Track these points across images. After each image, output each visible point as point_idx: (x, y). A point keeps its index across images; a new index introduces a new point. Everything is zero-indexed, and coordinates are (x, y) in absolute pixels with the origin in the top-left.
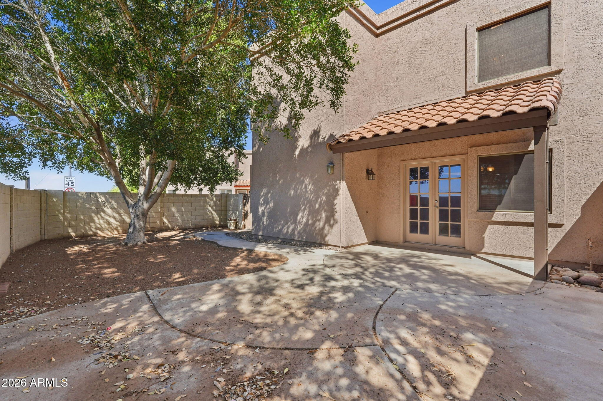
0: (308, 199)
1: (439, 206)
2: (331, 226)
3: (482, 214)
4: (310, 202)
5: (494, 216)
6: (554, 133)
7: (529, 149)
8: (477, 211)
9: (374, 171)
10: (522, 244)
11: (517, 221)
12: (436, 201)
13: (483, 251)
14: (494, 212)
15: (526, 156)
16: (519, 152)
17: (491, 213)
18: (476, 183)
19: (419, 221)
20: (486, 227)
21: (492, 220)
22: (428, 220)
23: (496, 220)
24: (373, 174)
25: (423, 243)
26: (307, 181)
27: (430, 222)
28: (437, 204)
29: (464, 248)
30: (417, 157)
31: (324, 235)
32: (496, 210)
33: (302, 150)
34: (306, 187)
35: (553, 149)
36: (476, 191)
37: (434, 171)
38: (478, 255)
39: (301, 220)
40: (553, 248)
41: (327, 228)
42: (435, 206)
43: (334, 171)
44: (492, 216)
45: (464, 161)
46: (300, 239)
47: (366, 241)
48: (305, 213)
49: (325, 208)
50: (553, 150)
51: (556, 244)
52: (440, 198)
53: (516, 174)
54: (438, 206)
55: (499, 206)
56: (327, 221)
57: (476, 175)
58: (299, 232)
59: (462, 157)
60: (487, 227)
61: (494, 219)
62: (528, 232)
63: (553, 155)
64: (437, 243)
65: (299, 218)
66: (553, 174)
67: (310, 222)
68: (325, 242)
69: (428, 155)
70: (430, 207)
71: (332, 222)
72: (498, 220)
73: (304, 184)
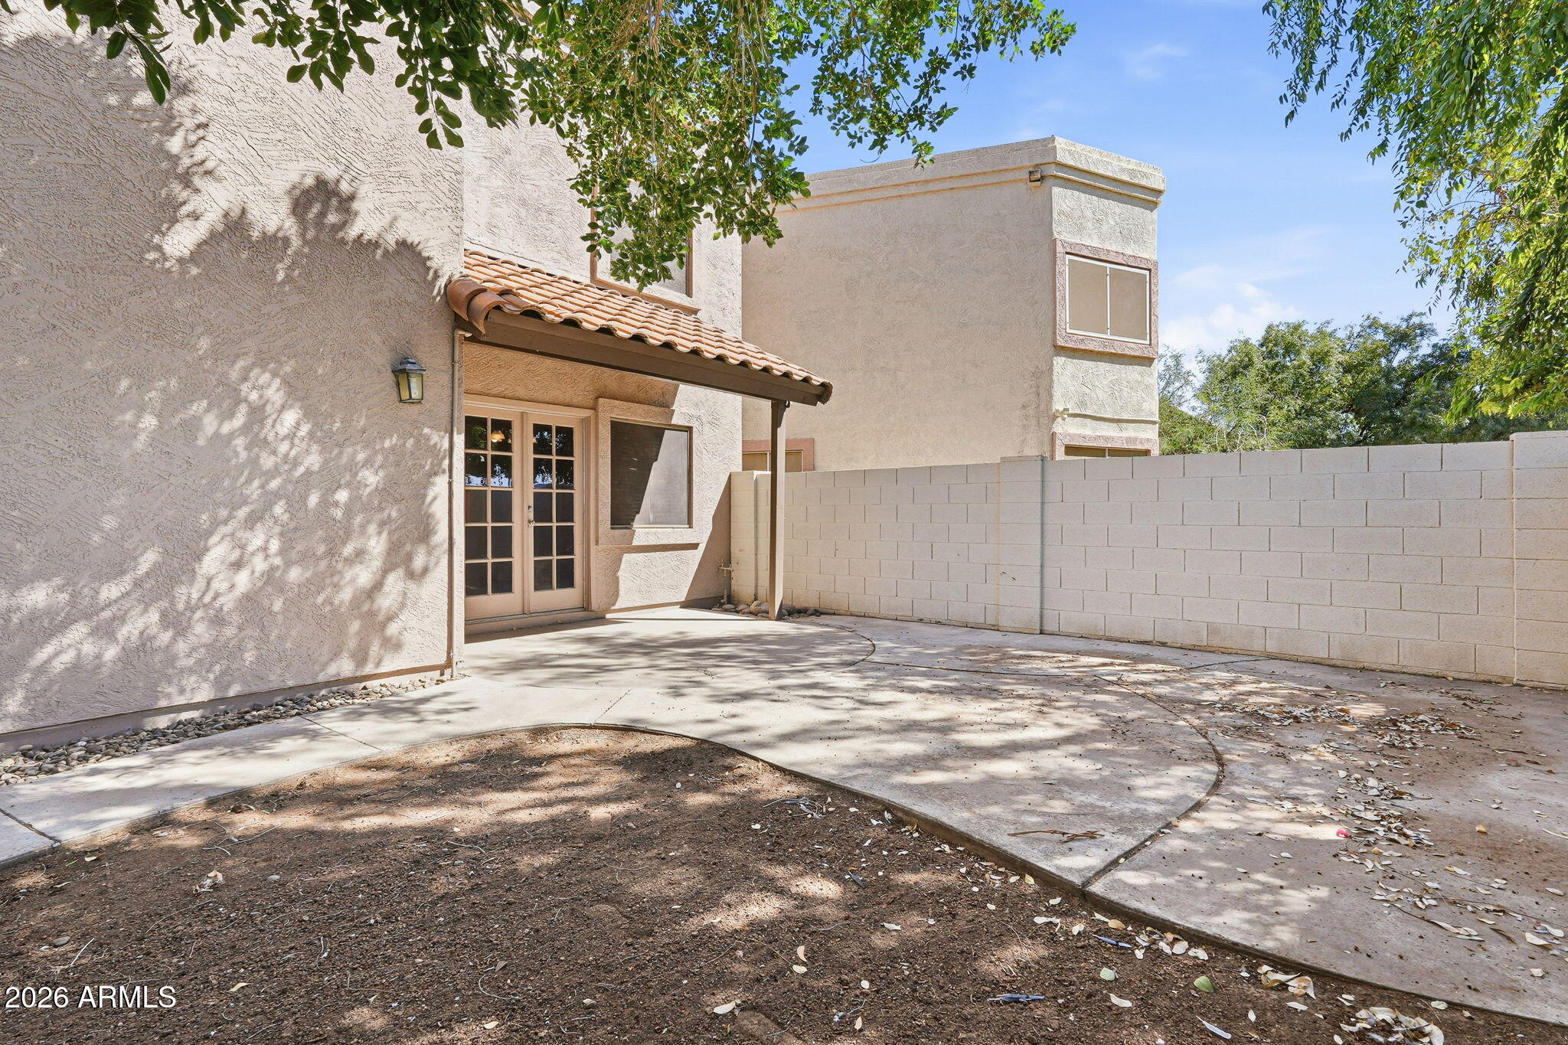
1: (535, 521)
3: (618, 533)
5: (633, 536)
7: (673, 422)
8: (611, 528)
11: (660, 542)
12: (528, 509)
13: (616, 607)
14: (632, 528)
15: (666, 432)
17: (627, 530)
19: (490, 561)
20: (621, 560)
21: (631, 544)
22: (511, 556)
23: (636, 544)
25: (502, 617)
27: (516, 560)
28: (531, 515)
32: (635, 525)
37: (526, 434)
38: (608, 616)
42: (526, 520)
44: (630, 536)
50: (693, 430)
53: (656, 459)
54: (532, 520)
59: (582, 414)
60: (623, 558)
63: (693, 437)
64: (532, 609)
66: (694, 466)
70: (516, 523)
72: (641, 544)
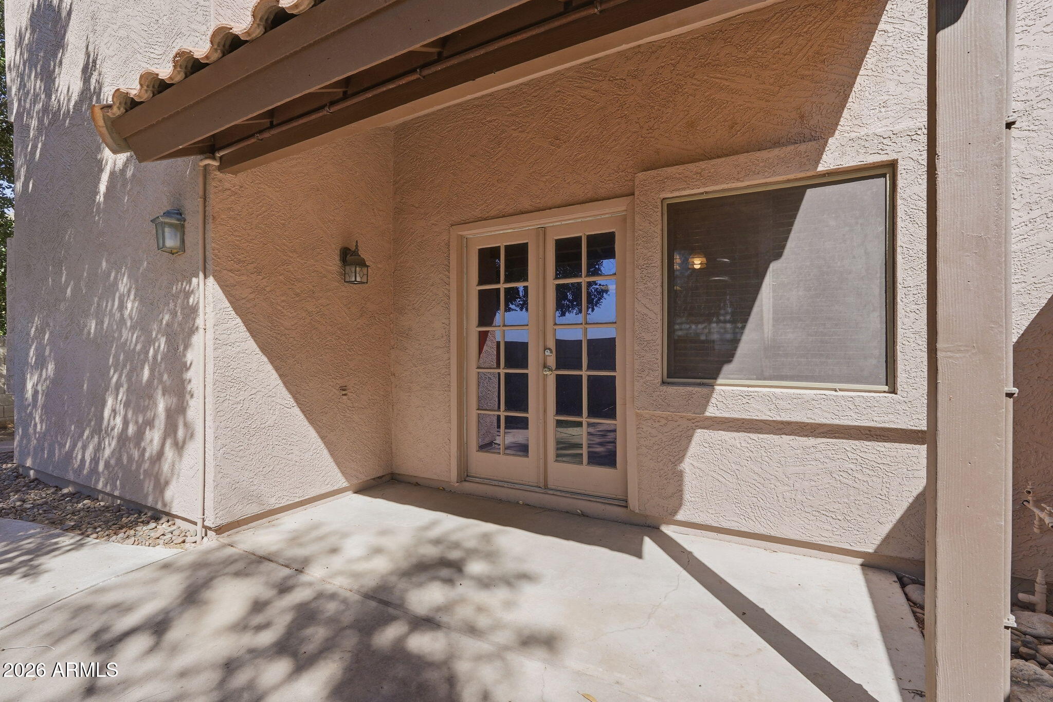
0: (127, 348)
1: (558, 368)
2: (179, 447)
3: (677, 392)
4: (130, 355)
5: (713, 400)
6: (898, 108)
7: (821, 168)
8: (663, 383)
9: (363, 254)
10: (800, 497)
11: (785, 417)
12: (548, 353)
13: (680, 516)
14: (712, 386)
15: (809, 193)
16: (789, 181)
17: (704, 390)
18: (659, 290)
19: (502, 413)
20: (690, 438)
21: (707, 414)
22: (526, 410)
23: (718, 414)
24: (362, 264)
25: (514, 484)
26: (124, 285)
27: (531, 417)
28: (552, 361)
29: (624, 503)
30: (493, 213)
31: (162, 481)
32: (719, 381)
33: (112, 173)
34: (122, 307)
35: (900, 162)
36: (660, 317)
37: (541, 256)
38: (665, 528)
39: (112, 423)
40: (898, 515)
41: (169, 453)
42: (545, 366)
43: (183, 241)
44: (707, 399)
45: (624, 219)
46: (108, 489)
47: (342, 482)
48: (119, 398)
49: (165, 377)
50: (900, 168)
51: (911, 500)
52: (560, 344)
53: (778, 255)
54: (554, 366)
55: (727, 368)
56: (171, 429)
57: (659, 263)
58: (107, 465)
59: (618, 207)
60: (692, 436)
61: (711, 411)
62: (818, 455)
63: (900, 183)
64: (551, 484)
65: (107, 413)
66: (899, 250)
67: (131, 430)
68: (165, 505)
69: (526, 204)
70: (532, 370)
71: (181, 433)
72: (727, 415)
73: (117, 295)
